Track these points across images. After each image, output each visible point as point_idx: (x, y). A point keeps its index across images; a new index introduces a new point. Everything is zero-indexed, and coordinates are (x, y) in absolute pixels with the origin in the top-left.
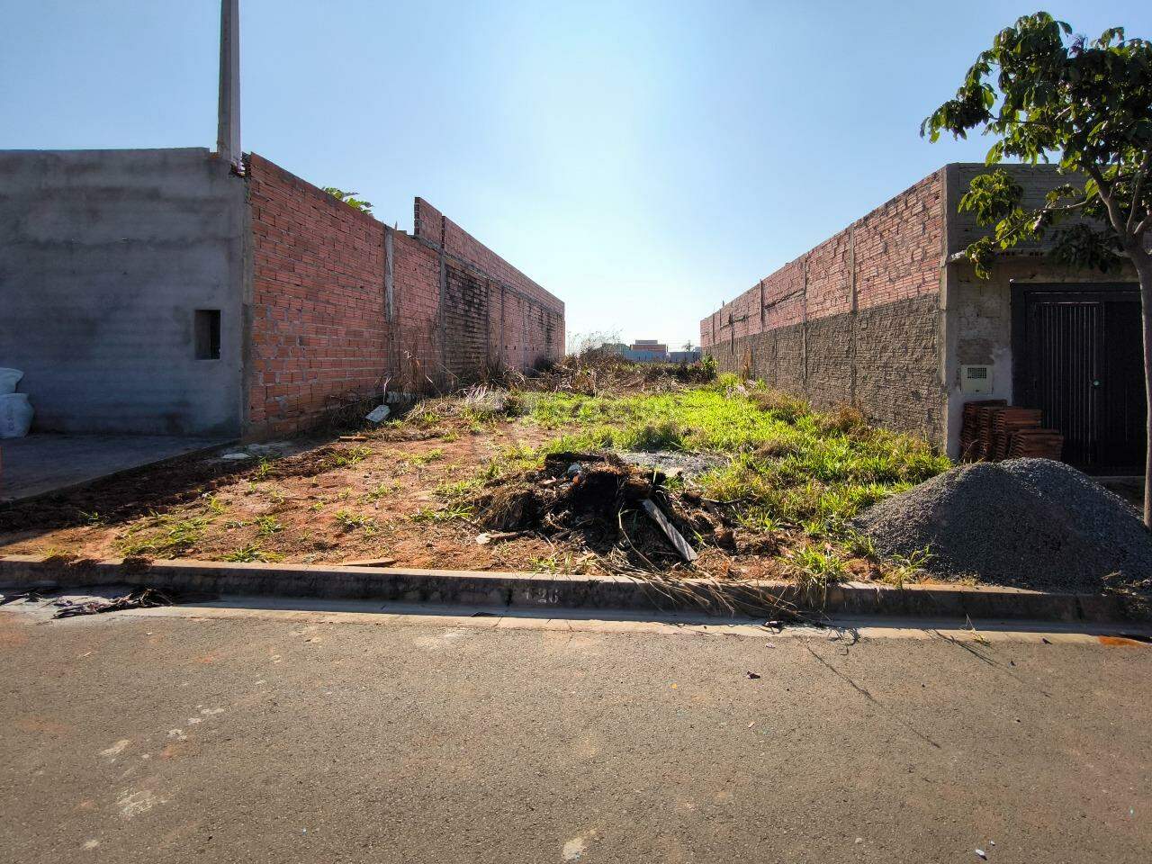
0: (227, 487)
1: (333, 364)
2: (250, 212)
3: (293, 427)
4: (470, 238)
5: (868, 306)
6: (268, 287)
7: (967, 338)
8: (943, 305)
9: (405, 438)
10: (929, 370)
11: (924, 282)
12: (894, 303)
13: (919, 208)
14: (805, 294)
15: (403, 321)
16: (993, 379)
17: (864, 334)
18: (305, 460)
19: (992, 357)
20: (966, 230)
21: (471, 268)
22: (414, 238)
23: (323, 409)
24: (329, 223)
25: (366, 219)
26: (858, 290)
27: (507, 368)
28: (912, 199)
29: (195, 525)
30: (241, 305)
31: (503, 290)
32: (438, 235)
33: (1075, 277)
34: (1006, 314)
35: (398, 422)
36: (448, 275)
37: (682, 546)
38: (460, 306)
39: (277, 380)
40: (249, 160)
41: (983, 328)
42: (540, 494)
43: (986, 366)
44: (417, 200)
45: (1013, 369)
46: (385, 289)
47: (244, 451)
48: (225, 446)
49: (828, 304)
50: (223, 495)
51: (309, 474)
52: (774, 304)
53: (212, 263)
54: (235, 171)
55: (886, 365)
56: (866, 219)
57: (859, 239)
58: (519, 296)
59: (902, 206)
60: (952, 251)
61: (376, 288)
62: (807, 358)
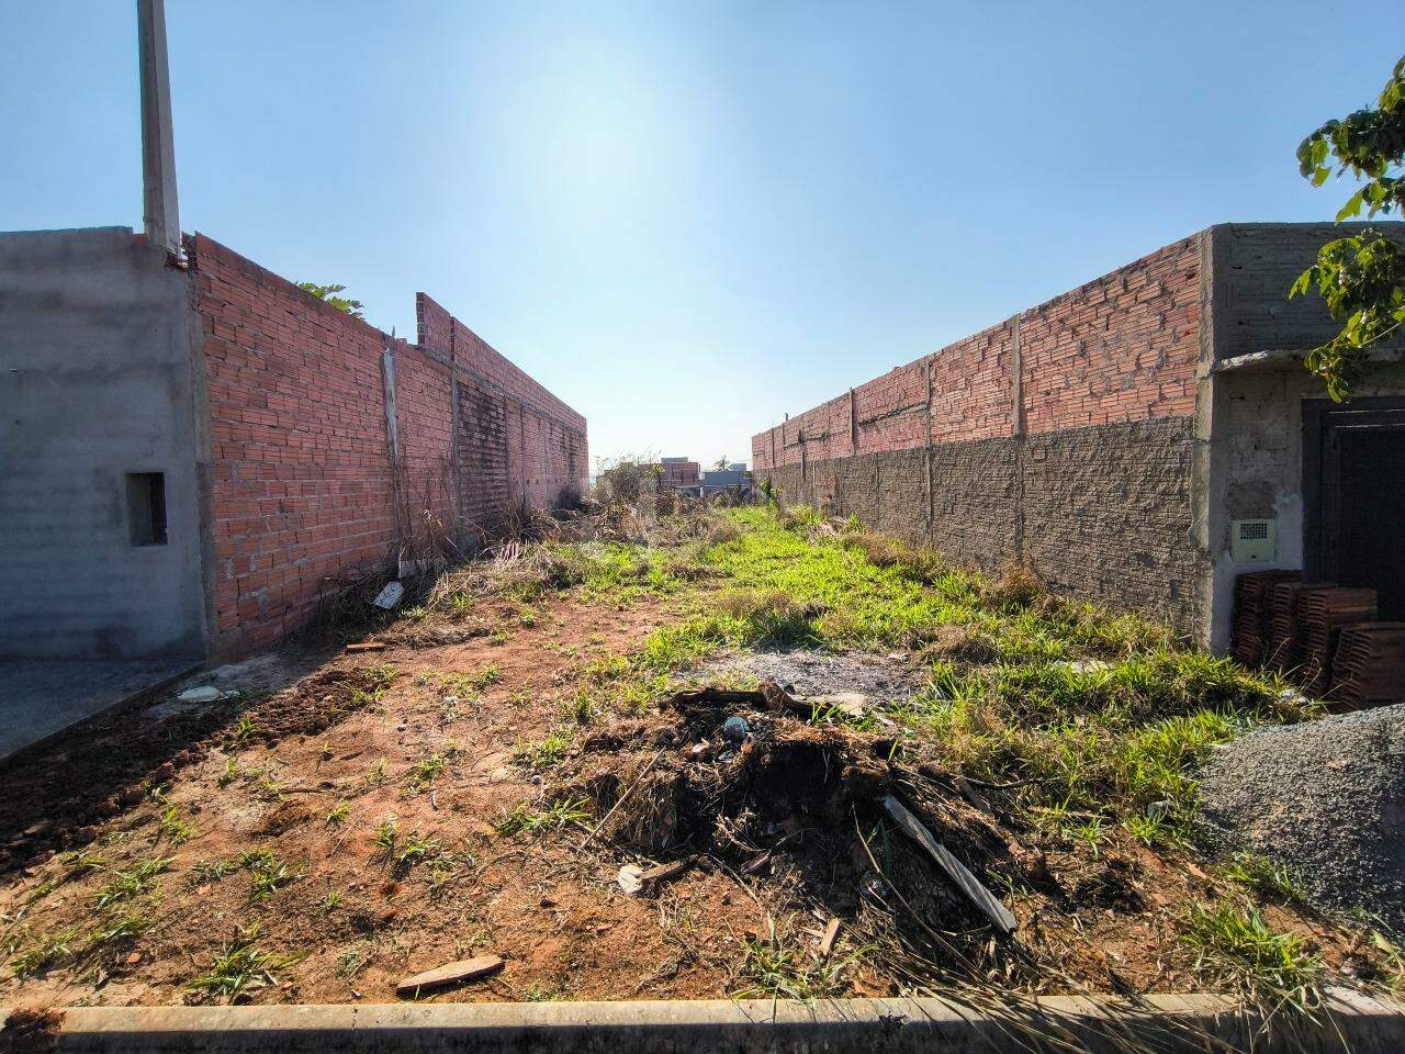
0: (191, 770)
1: (327, 534)
2: (198, 323)
3: (278, 629)
4: (484, 345)
5: (1049, 429)
6: (231, 434)
7: (1240, 481)
8: (1205, 432)
9: (437, 641)
10: (1171, 526)
11: (1162, 397)
12: (1099, 428)
13: (1154, 290)
14: (928, 409)
15: (410, 462)
16: (1276, 541)
17: (1041, 467)
18: (303, 696)
19: (1275, 507)
20: (1241, 323)
21: (485, 384)
22: (418, 348)
23: (317, 598)
24: (312, 335)
25: (356, 324)
26: (1028, 406)
27: (535, 512)
28: (1138, 280)
29: (142, 880)
30: (194, 465)
31: (522, 409)
32: (447, 343)
33: (1393, 387)
34: (1296, 443)
35: (419, 612)
36: (460, 397)
37: (982, 898)
38: (476, 435)
39: (253, 568)
40: (194, 244)
41: (1261, 466)
42: (697, 778)
43: (1264, 521)
44: (421, 297)
45: (1304, 524)
46: (386, 421)
47: (212, 681)
48: (183, 677)
49: (971, 423)
50: (186, 792)
51: (315, 729)
52: (874, 420)
53: (148, 401)
54: (173, 262)
55: (1082, 512)
56: (1043, 308)
57: (1030, 336)
58: (539, 415)
59: (1115, 289)
60: (1222, 353)
61: (375, 422)
62: (932, 494)
